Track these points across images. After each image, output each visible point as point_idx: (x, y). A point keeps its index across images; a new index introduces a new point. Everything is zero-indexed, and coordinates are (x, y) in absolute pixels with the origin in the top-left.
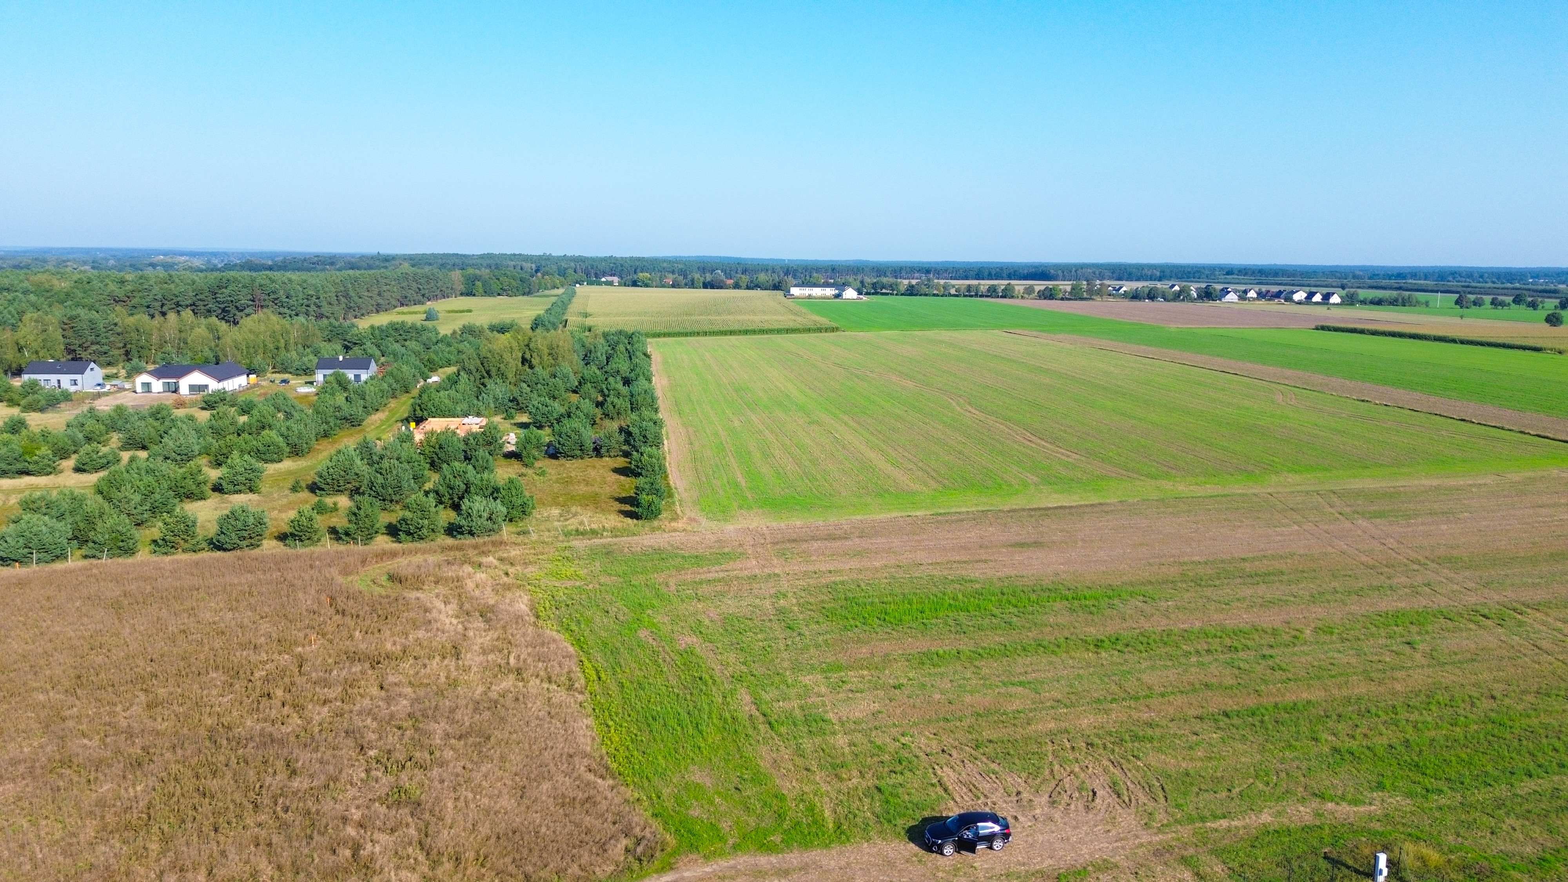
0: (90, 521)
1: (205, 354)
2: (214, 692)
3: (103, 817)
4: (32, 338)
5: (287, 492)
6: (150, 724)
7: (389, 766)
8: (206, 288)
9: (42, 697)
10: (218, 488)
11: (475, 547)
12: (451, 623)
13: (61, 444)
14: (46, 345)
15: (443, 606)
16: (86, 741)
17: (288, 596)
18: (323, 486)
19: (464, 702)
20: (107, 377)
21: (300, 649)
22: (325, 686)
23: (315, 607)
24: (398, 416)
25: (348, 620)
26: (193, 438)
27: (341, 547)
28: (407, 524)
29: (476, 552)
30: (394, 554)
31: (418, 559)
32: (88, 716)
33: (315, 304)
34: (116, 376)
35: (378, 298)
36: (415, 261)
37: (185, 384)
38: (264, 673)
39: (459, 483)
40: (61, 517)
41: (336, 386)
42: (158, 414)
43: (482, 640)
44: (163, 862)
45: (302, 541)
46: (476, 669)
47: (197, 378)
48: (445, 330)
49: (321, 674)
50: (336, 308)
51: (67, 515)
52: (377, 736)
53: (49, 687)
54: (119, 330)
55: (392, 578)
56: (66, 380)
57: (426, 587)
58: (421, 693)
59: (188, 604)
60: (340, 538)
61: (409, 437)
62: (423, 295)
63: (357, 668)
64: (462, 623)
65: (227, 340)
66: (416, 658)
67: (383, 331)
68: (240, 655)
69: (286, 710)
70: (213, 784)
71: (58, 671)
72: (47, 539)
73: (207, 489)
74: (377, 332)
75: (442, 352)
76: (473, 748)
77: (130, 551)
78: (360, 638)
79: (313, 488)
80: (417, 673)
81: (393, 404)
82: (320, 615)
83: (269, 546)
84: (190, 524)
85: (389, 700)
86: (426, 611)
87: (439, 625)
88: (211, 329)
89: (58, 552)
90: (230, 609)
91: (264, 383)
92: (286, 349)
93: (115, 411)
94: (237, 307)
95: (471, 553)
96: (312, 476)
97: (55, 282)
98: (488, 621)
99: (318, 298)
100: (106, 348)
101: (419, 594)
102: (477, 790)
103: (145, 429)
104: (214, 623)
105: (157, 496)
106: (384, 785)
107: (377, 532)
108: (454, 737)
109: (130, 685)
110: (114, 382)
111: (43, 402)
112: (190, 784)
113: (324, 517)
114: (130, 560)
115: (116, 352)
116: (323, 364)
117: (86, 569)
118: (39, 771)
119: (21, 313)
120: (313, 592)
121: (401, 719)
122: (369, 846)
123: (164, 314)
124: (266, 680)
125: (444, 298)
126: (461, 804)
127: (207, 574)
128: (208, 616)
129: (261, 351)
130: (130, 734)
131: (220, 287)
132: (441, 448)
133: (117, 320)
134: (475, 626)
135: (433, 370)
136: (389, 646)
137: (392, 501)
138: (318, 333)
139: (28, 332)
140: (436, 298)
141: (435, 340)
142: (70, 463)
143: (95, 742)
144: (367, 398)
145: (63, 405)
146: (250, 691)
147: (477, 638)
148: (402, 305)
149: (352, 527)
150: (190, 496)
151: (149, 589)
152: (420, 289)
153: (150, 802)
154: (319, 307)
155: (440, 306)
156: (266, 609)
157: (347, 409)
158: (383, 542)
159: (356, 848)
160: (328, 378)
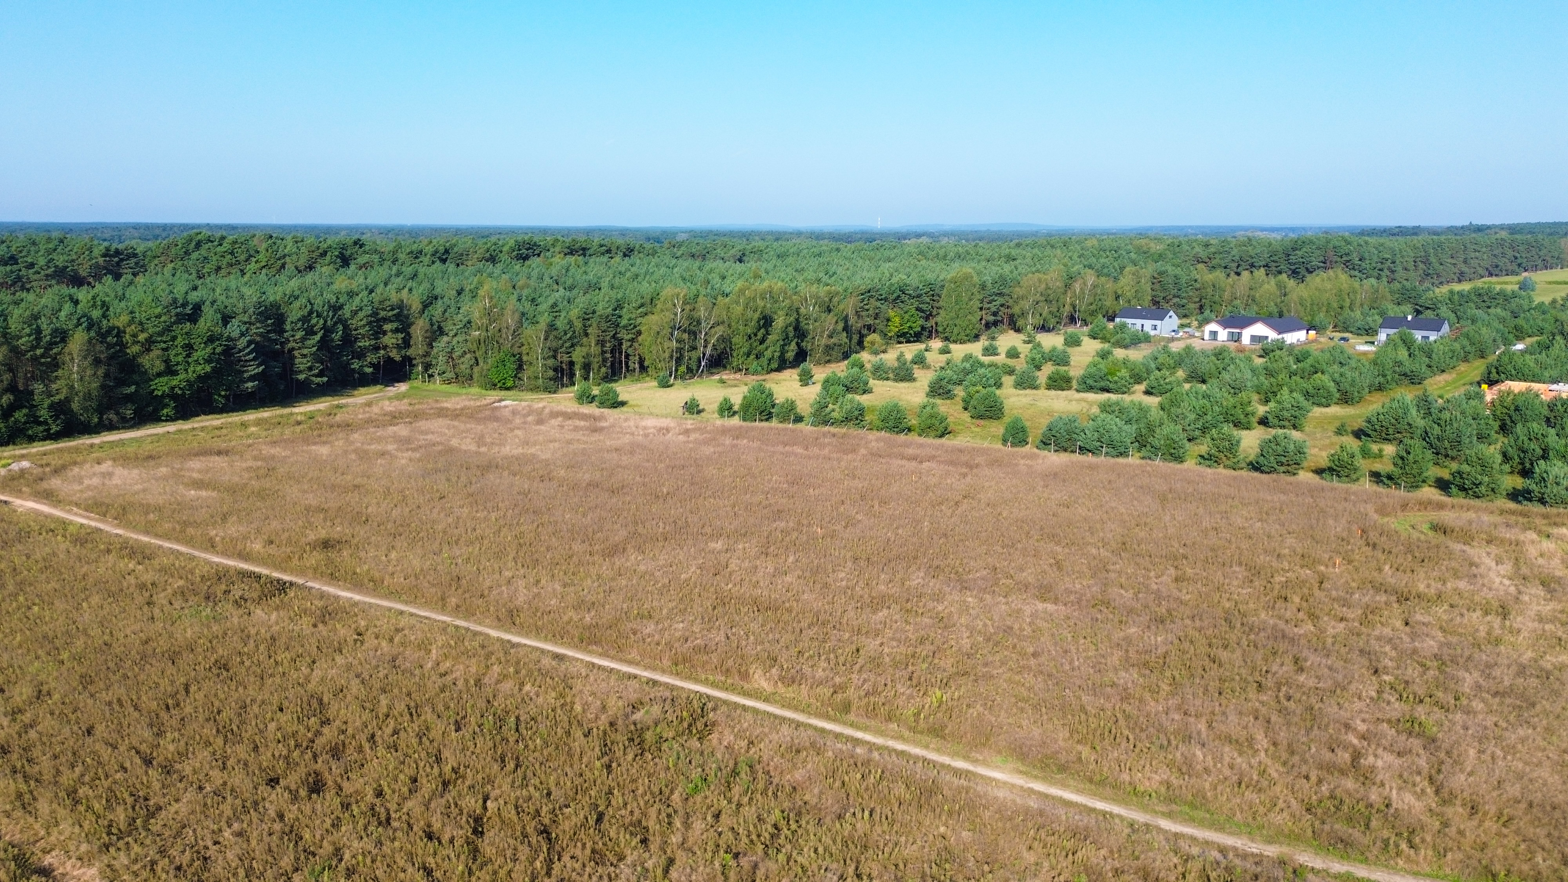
0: (1151, 429)
1: (1270, 309)
2: (1235, 583)
3: (1127, 651)
4: (1128, 288)
5: (1331, 434)
6: (1175, 593)
7: (1405, 696)
8: (1280, 249)
9: (1094, 551)
10: (1264, 422)
11: (1545, 516)
12: (1501, 583)
13: (1137, 371)
14: (1137, 295)
15: (1493, 564)
16: (1123, 592)
17: (1318, 520)
18: (1370, 432)
19: (1506, 662)
20: (1182, 326)
21: (1322, 568)
22: (1344, 606)
23: (1345, 535)
24: (1467, 379)
25: (1379, 554)
26: (1248, 375)
27: (1381, 489)
28: (1462, 478)
29: (1544, 522)
30: (1441, 506)
31: (1471, 515)
32: (1127, 573)
33: (1389, 269)
34: (1189, 325)
35: (1463, 265)
36: (1513, 229)
37: (1247, 334)
38: (1284, 579)
39: (1535, 447)
40: (1128, 422)
41: (1400, 342)
42: (1219, 354)
43: (1540, 608)
44: (1171, 702)
45: (1339, 477)
46: (1527, 635)
47: (1259, 329)
48: (1542, 297)
49: (1340, 593)
50: (1412, 274)
51: (1133, 422)
52: (1395, 664)
53: (1100, 545)
54: (1198, 286)
55: (1435, 528)
56: (1148, 324)
57: (1475, 543)
58: (1454, 640)
59: (1223, 508)
60: (1382, 481)
61: (1480, 396)
62: (1519, 265)
63: (1382, 598)
64: (1516, 585)
65: (1294, 296)
66: (1452, 606)
67: (1463, 296)
68: (1262, 559)
69: (1301, 615)
70: (1224, 655)
71: (1110, 535)
72: (1116, 437)
73: (1254, 420)
74: (1456, 297)
75: (1534, 319)
76: (1511, 709)
77: (1179, 459)
78: (1390, 573)
79: (1359, 434)
80: (1452, 620)
81: (1463, 367)
82: (1348, 543)
83: (1305, 476)
84: (1234, 442)
85: (1414, 636)
86: (1472, 564)
87: (1486, 581)
88: (1280, 286)
89: (1122, 450)
90: (1260, 520)
91: (1322, 340)
92: (1351, 308)
93: (1184, 350)
94: (1307, 269)
95: (1538, 521)
96: (1359, 423)
97: (1152, 245)
98: (1551, 591)
99: (1394, 263)
100: (1185, 301)
101: (1466, 548)
102: (1510, 750)
103: (1206, 366)
104: (1244, 528)
105: (1209, 418)
106: (1396, 710)
107: (1424, 481)
108: (1488, 692)
109: (1164, 560)
110: (1187, 330)
111: (1128, 340)
112: (1204, 650)
113: (1367, 461)
114: (1179, 466)
115: (1192, 306)
116: (1388, 323)
117: (1141, 466)
118: (1084, 603)
119: (1122, 268)
120: (1344, 521)
121: (1425, 657)
122: (1371, 759)
123: (1238, 274)
124: (1286, 585)
125: (1546, 268)
126: (1486, 757)
127: (1243, 488)
128: (1239, 521)
129: (1324, 309)
130: (1158, 596)
131: (1294, 249)
132: (1517, 409)
133: (1197, 277)
134: (1533, 592)
135: (1519, 339)
136: (1422, 587)
137: (1446, 456)
138: (1388, 295)
139: (1126, 282)
140: (1536, 268)
141: (1526, 308)
142: (1142, 387)
143: (1130, 594)
144: (1434, 356)
145: (1143, 345)
146: (1268, 590)
147: (1534, 604)
148: (1491, 275)
149: (1397, 471)
150: (1237, 425)
151: (1190, 490)
152: (1516, 258)
153: (1167, 652)
154: (1393, 272)
155: (1540, 277)
156: (1294, 526)
157: (1409, 366)
158: (1429, 492)
159: (1357, 756)
160: (1392, 337)
